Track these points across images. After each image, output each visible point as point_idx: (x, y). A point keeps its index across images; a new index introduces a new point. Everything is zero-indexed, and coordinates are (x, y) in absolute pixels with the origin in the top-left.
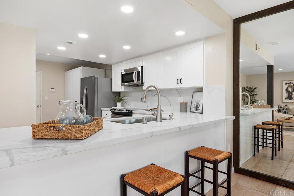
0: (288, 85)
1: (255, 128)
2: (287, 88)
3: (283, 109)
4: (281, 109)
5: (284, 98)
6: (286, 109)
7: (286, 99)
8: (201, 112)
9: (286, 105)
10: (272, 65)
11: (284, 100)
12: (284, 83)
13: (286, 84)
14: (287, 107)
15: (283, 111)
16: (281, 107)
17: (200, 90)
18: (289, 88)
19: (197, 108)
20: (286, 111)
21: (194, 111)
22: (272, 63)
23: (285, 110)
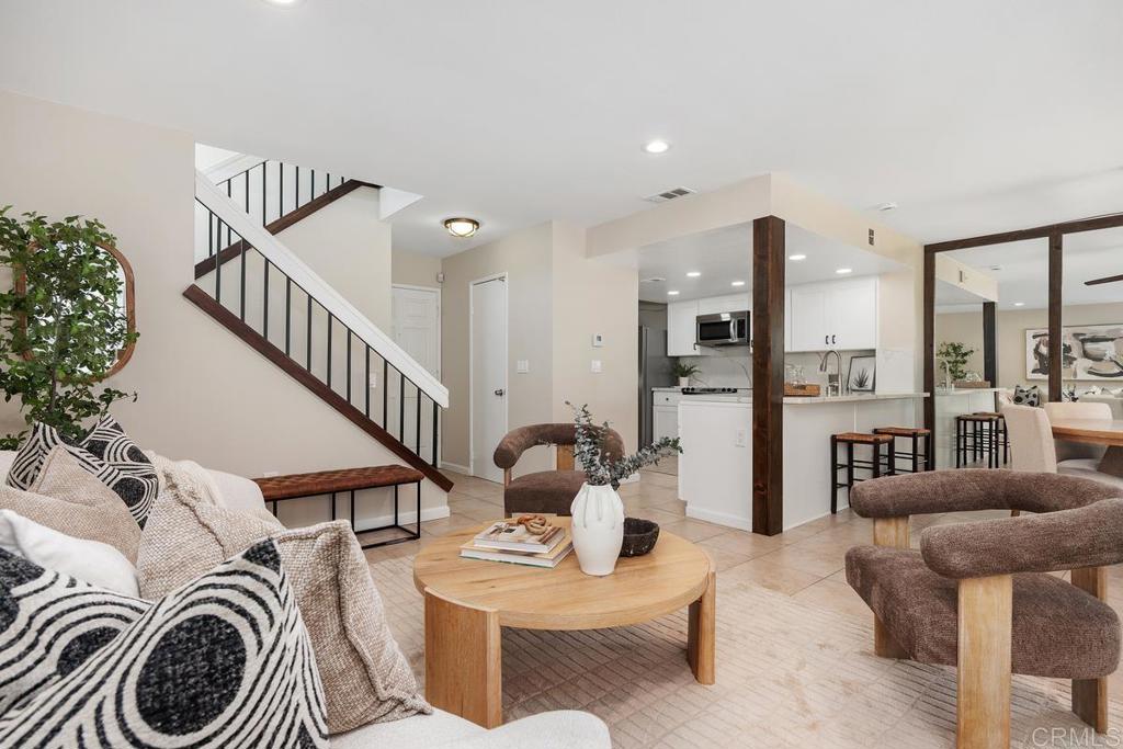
0: (1038, 339)
1: (959, 419)
2: (1038, 347)
3: (1027, 396)
4: (1022, 395)
5: (1030, 369)
6: (1034, 396)
7: (1034, 372)
8: (870, 388)
9: (1035, 387)
10: (993, 303)
11: (1031, 376)
12: (1030, 334)
13: (1034, 337)
14: (1035, 392)
15: (1025, 400)
16: (1022, 391)
17: (871, 353)
18: (1042, 345)
19: (861, 383)
20: (1034, 399)
21: (857, 388)
22: (991, 299)
23: (1031, 398)
